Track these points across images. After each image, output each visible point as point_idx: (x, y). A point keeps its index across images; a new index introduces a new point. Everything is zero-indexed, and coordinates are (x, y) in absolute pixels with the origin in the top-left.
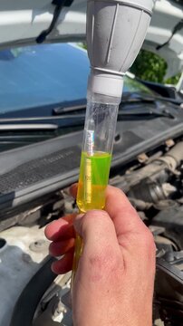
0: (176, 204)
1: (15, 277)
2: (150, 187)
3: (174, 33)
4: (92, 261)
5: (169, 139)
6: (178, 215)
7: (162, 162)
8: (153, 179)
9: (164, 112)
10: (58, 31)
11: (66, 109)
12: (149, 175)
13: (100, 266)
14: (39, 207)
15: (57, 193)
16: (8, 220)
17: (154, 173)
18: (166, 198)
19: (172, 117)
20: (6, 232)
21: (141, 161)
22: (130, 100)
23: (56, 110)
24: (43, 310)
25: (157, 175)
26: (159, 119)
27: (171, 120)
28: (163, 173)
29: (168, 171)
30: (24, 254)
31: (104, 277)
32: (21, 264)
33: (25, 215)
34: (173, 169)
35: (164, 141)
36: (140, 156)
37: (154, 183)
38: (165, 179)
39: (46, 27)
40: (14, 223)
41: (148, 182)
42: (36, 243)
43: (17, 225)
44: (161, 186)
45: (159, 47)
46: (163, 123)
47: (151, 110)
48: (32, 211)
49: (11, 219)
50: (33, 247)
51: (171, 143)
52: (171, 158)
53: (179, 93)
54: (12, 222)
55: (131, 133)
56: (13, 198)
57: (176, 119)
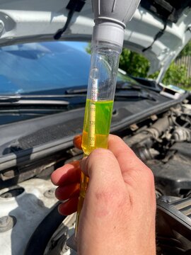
0: (161, 163)
1: (30, 218)
2: (140, 150)
3: (155, 39)
4: (98, 196)
5: (153, 114)
6: (163, 170)
7: (148, 132)
8: (142, 144)
9: (149, 96)
10: (70, 31)
11: (75, 91)
12: (139, 141)
13: (106, 201)
14: (53, 163)
15: (68, 152)
16: (27, 173)
17: (143, 140)
18: (152, 159)
19: (154, 100)
20: (26, 182)
21: (133, 130)
22: (123, 87)
23: (68, 91)
24: (53, 247)
25: (145, 142)
26: (145, 101)
27: (154, 102)
28: (149, 140)
29: (153, 139)
30: (39, 200)
31: (110, 213)
32: (36, 207)
33: (41, 169)
34: (157, 138)
35: (150, 115)
36: (132, 126)
37: (143, 147)
38: (151, 145)
39: (62, 27)
40: (32, 176)
41: (138, 146)
42: (49, 191)
43: (35, 177)
44: (148, 149)
45: (144, 50)
46: (148, 104)
47: (139, 94)
48: (47, 166)
49: (30, 172)
50: (47, 195)
51: (155, 117)
52: (154, 130)
53: (159, 85)
54: (30, 174)
55: (125, 109)
56: (31, 153)
57: (157, 102)
